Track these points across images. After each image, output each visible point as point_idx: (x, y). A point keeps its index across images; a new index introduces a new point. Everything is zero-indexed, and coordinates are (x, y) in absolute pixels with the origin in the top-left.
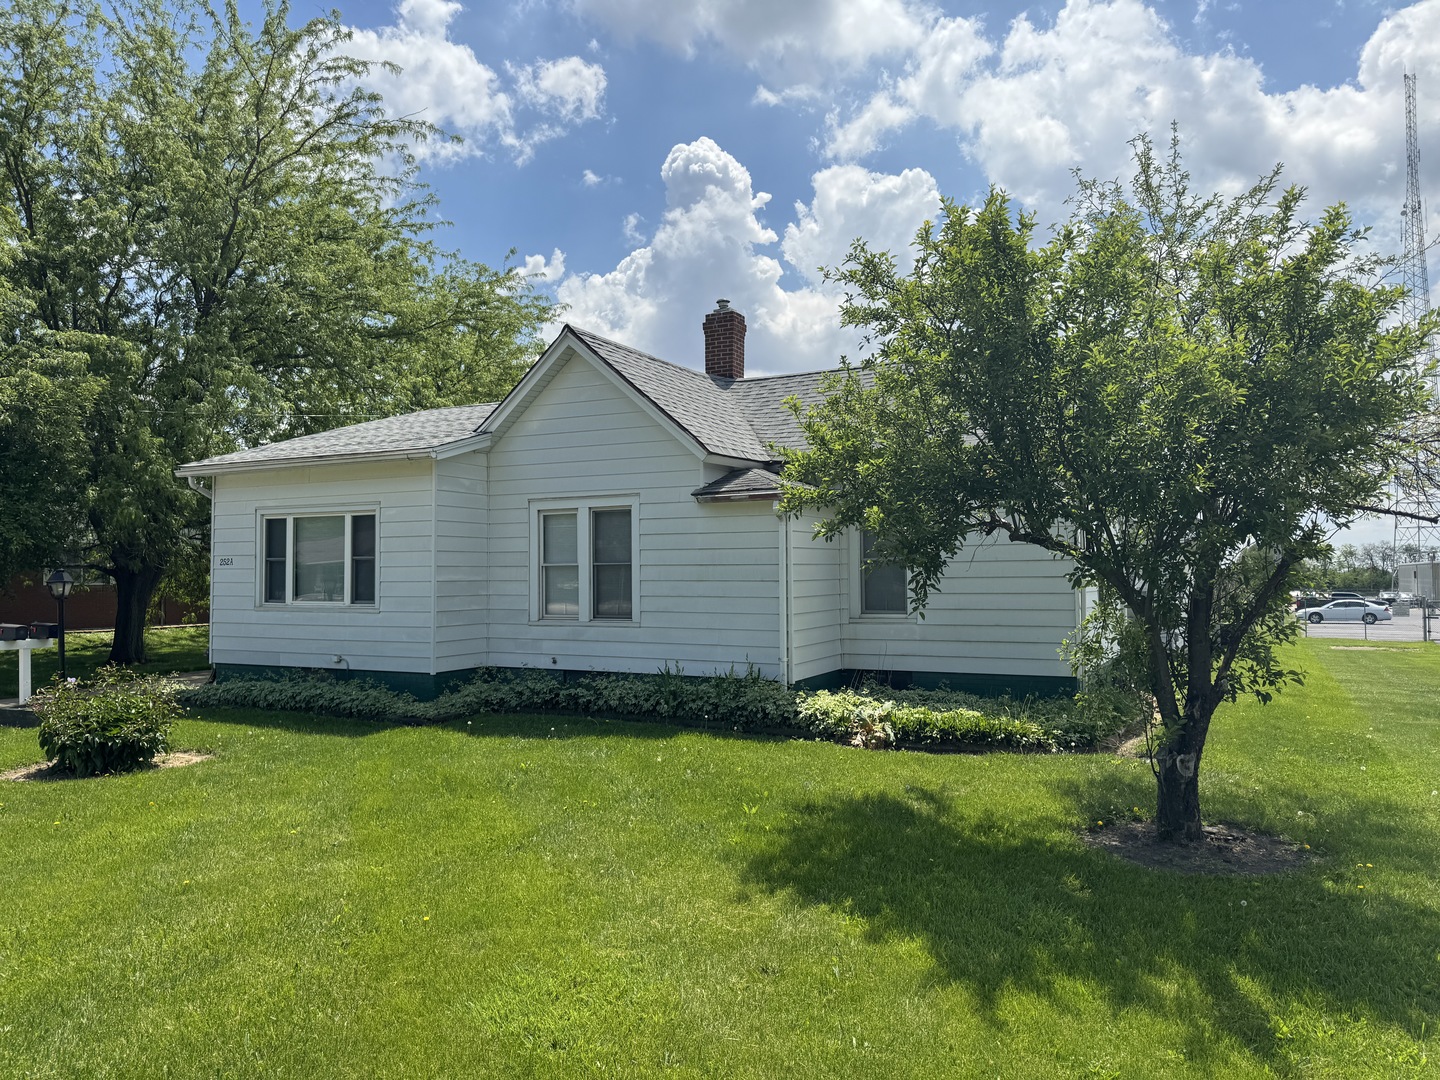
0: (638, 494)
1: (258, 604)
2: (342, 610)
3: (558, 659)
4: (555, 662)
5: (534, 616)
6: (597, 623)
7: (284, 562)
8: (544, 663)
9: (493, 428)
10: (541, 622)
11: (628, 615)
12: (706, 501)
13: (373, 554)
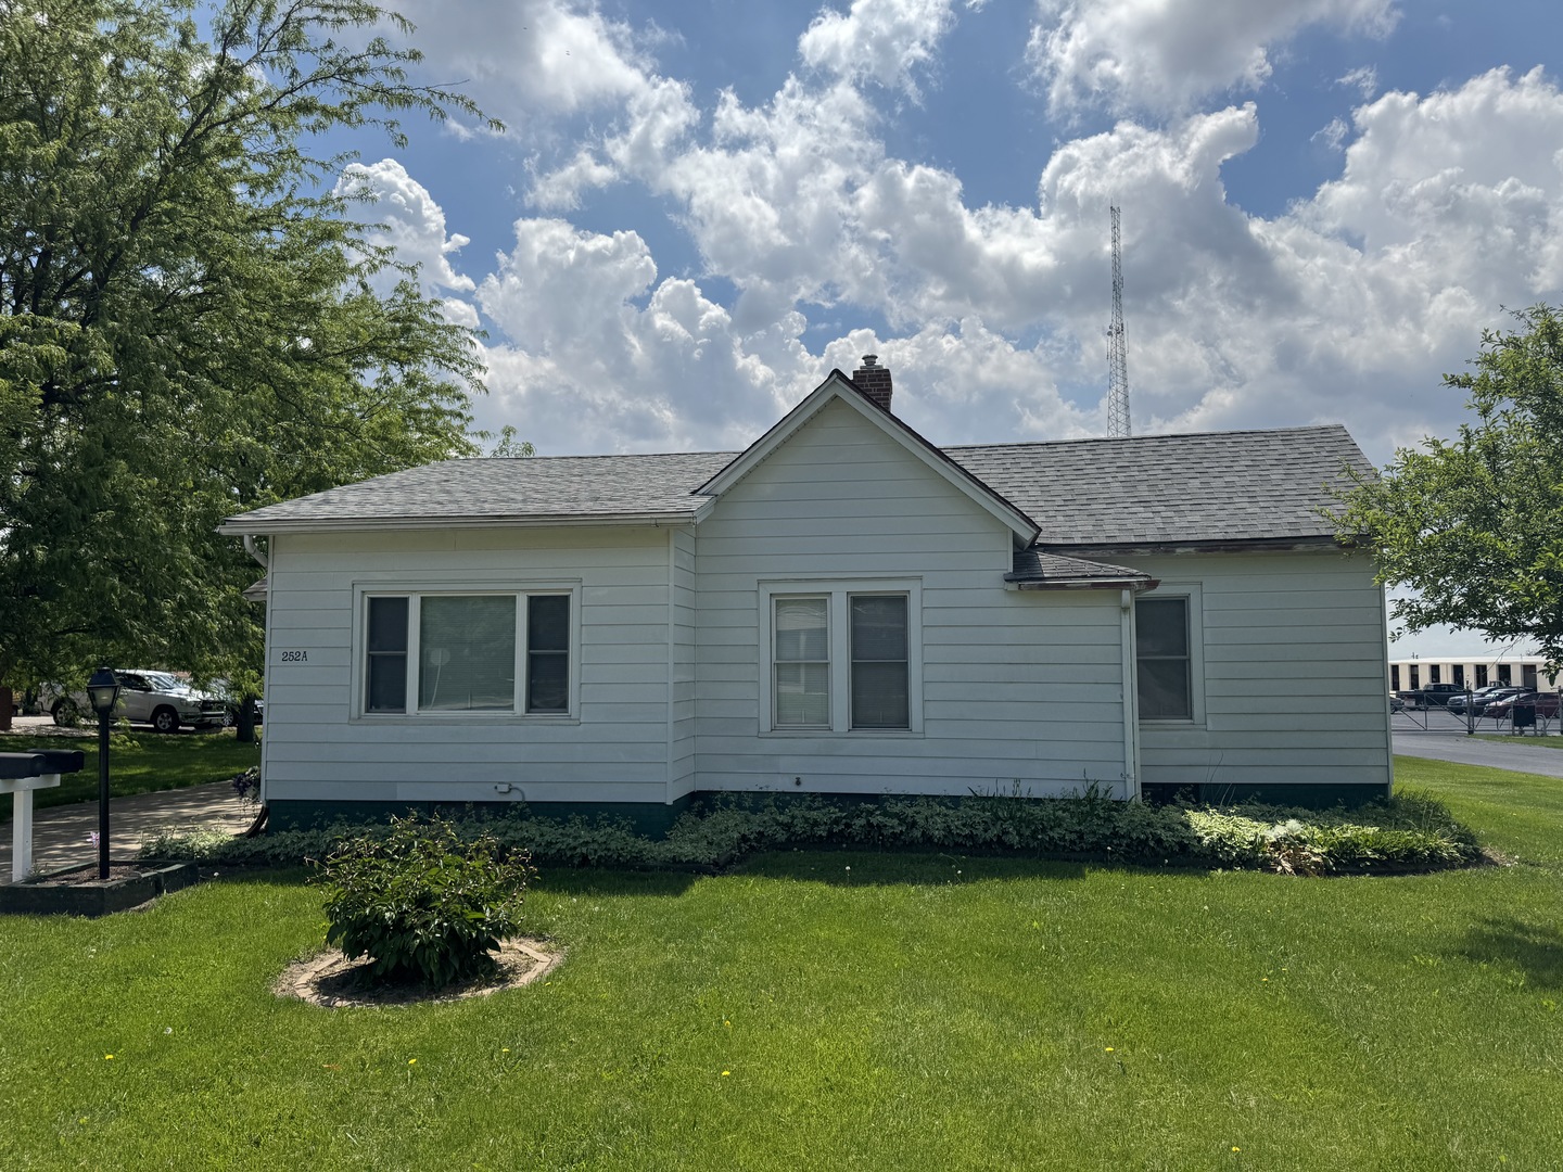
0: (920, 578)
1: (355, 714)
2: (512, 722)
3: (803, 779)
4: (798, 783)
5: (765, 727)
6: (858, 733)
7: (404, 658)
8: (785, 785)
9: (720, 490)
10: (774, 734)
11: (903, 723)
12: (1031, 588)
13: (566, 647)
